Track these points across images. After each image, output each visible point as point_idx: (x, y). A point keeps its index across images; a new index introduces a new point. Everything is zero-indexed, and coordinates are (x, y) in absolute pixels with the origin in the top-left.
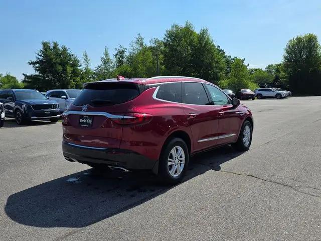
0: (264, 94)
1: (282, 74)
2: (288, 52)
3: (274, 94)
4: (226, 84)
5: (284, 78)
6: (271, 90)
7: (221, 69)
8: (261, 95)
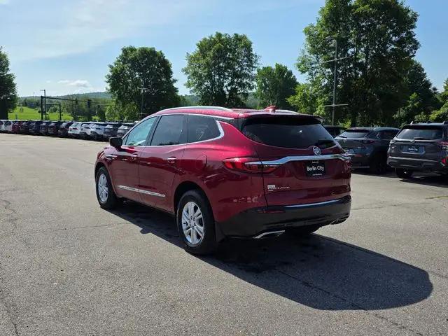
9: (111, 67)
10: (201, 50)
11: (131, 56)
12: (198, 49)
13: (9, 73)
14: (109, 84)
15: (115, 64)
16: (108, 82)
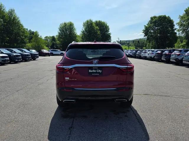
0: (54, 53)
1: (58, 42)
2: (60, 30)
3: (59, 53)
4: (30, 47)
5: (59, 44)
6: (58, 51)
7: (26, 37)
8: (52, 53)
9: (145, 26)
10: (186, 13)
11: (154, 20)
12: (185, 13)
13: (109, 32)
14: (144, 33)
15: (147, 25)
16: (143, 33)
